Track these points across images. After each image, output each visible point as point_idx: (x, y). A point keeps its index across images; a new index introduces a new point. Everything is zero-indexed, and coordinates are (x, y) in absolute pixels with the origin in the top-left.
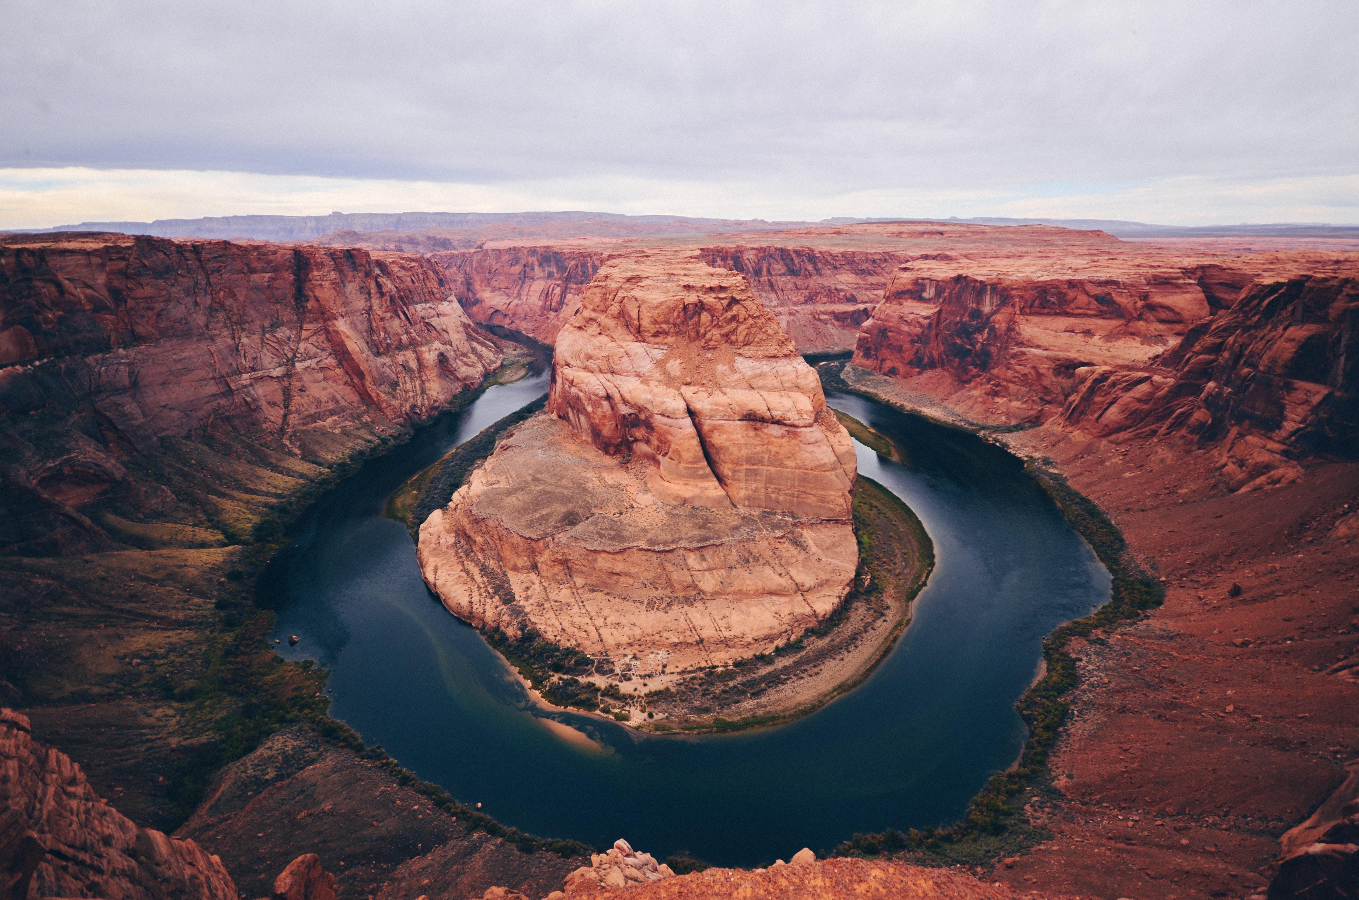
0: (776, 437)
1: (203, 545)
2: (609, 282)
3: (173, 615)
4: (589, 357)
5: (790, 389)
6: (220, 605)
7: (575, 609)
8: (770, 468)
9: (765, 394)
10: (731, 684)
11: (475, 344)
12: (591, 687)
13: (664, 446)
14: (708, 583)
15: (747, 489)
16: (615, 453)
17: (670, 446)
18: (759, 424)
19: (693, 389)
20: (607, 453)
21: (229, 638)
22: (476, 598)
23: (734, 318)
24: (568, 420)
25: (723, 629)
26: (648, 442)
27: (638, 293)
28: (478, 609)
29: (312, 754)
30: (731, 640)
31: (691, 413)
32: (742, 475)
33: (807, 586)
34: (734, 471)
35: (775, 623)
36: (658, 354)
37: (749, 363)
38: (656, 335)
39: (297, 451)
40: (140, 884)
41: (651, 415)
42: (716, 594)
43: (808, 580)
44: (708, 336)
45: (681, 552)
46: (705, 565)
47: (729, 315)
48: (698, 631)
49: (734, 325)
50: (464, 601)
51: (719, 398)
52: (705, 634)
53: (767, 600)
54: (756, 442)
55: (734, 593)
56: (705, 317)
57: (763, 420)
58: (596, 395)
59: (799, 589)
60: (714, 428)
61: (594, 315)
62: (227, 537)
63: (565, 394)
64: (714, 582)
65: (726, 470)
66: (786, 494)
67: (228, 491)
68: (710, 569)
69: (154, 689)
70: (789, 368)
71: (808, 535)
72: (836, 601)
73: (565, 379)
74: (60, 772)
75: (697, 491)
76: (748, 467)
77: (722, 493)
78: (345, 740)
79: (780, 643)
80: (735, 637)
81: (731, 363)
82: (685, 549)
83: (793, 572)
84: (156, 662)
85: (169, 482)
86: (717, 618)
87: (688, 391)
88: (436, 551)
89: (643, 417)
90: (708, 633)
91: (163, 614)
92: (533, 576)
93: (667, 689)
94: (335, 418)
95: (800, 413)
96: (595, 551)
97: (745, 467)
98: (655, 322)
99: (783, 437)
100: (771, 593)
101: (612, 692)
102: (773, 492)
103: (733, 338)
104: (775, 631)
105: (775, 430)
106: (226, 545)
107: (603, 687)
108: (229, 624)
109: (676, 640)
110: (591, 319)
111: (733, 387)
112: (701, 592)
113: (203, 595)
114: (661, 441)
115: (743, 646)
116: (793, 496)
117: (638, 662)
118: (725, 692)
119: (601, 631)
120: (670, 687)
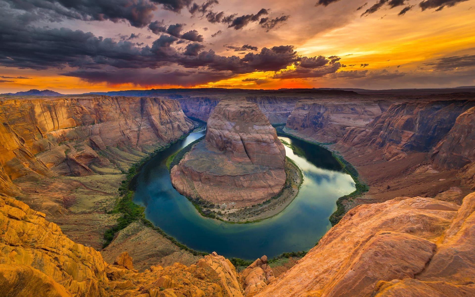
0: (264, 146)
1: (116, 174)
2: (221, 106)
3: (108, 192)
4: (216, 125)
5: (268, 133)
6: (120, 190)
7: (211, 191)
8: (262, 154)
9: (261, 135)
10: (251, 211)
11: (187, 122)
12: (214, 211)
13: (235, 148)
14: (246, 184)
15: (256, 160)
16: (222, 150)
18: (259, 143)
19: (242, 133)
20: (220, 150)
21: (122, 198)
22: (185, 188)
23: (253, 115)
24: (210, 142)
25: (249, 197)
26: (230, 147)
27: (228, 109)
28: (185, 191)
29: (141, 228)
30: (251, 200)
31: (242, 140)
32: (255, 156)
33: (272, 185)
34: (253, 155)
35: (263, 195)
36: (233, 124)
37: (257, 127)
38: (233, 119)
39: (141, 150)
40: (71, 257)
41: (232, 140)
42: (247, 188)
43: (272, 183)
44: (246, 120)
45: (239, 176)
46: (245, 180)
47: (252, 114)
48: (243, 197)
49: (253, 117)
50: (182, 189)
51: (249, 136)
53: (261, 189)
54: (259, 147)
55: (253, 187)
56: (246, 114)
57: (261, 141)
58: (217, 135)
59: (270, 186)
60: (248, 144)
61: (217, 114)
62: (122, 172)
63: (209, 135)
65: (251, 155)
66: (267, 161)
67: (123, 160)
68: (246, 181)
69: (102, 211)
70: (268, 128)
71: (272, 172)
72: (280, 189)
73: (209, 131)
74: (52, 228)
75: (243, 160)
77: (250, 161)
78: (150, 225)
79: (264, 201)
80: (253, 199)
81: (252, 127)
82: (240, 175)
83: (268, 182)
84: (103, 204)
85: (108, 158)
86: (248, 194)
87: (241, 134)
88: (175, 176)
89: (229, 141)
90: (245, 197)
91: (105, 191)
92: (200, 182)
93: (234, 213)
94: (151, 141)
95: (270, 139)
96: (216, 176)
97: (256, 154)
98: (233, 116)
99: (266, 146)
100: (262, 187)
101: (220, 214)
102: (263, 161)
103: (253, 120)
104: (263, 198)
105: (264, 144)
106: (122, 174)
107: (217, 212)
108: (121, 195)
109: (237, 199)
110: (216, 116)
111: (253, 133)
112: (243, 187)
113: (115, 186)
115: (254, 201)
117: (227, 206)
118: (249, 214)
119: (217, 197)
120: (235, 212)
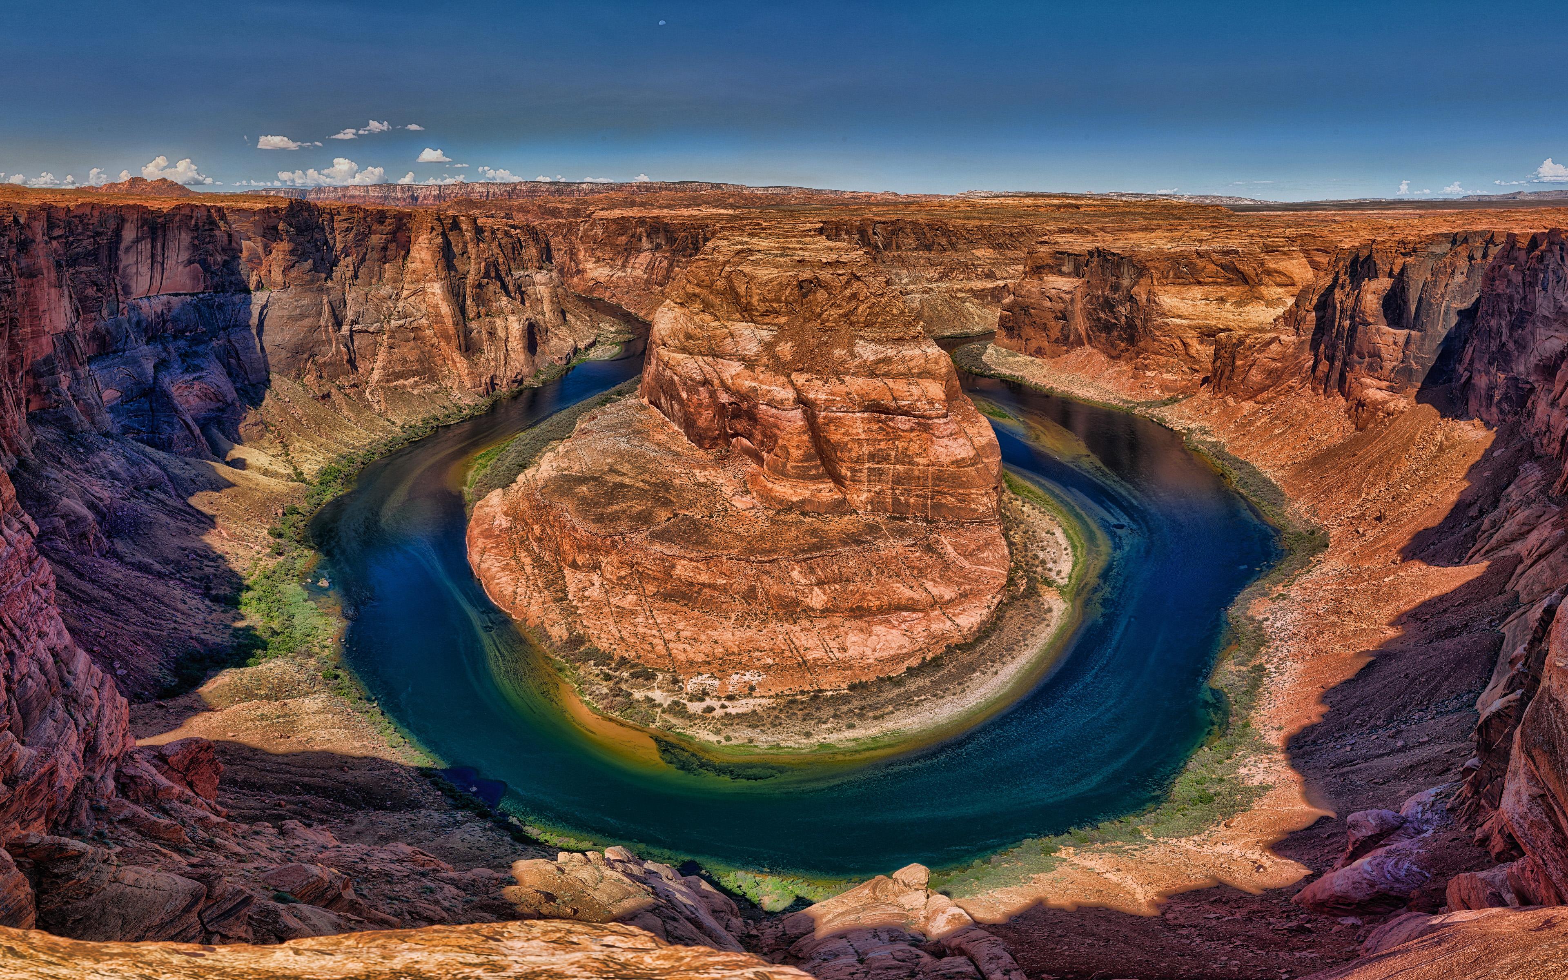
0: (904, 431)
2: (716, 255)
4: (689, 337)
5: (920, 375)
7: (641, 619)
8: (898, 466)
9: (890, 383)
10: (845, 708)
12: (650, 700)
13: (770, 438)
14: (817, 599)
15: (869, 491)
16: (711, 447)
17: (776, 442)
18: (883, 416)
19: (806, 376)
20: (701, 446)
23: (854, 296)
24: (660, 406)
25: (835, 650)
26: (749, 436)
27: (748, 269)
30: (844, 662)
31: (801, 401)
32: (863, 475)
33: (947, 599)
34: (853, 471)
35: (905, 641)
36: (765, 334)
37: (871, 346)
38: (765, 314)
41: (756, 406)
42: (825, 612)
43: (946, 592)
44: (824, 316)
45: (784, 563)
46: (813, 579)
47: (848, 292)
48: (802, 652)
49: (854, 304)
51: (835, 386)
52: (810, 656)
53: (895, 618)
54: (880, 437)
55: (852, 610)
56: (821, 295)
57: (887, 411)
58: (693, 380)
59: (938, 603)
60: (830, 421)
61: (697, 290)
63: (658, 377)
64: (825, 598)
65: (843, 470)
66: (917, 496)
68: (820, 583)
70: (917, 352)
71: (946, 541)
72: (985, 612)
73: (660, 359)
75: (807, 494)
76: (870, 465)
77: (838, 495)
79: (914, 662)
80: (852, 659)
81: (851, 346)
82: (789, 559)
83: (929, 585)
86: (826, 637)
87: (800, 379)
89: (745, 406)
90: (815, 654)
92: (594, 577)
93: (754, 711)
95: (931, 402)
96: (674, 556)
97: (867, 466)
98: (764, 300)
99: (912, 430)
100: (900, 609)
101: (676, 710)
102: (902, 495)
103: (853, 318)
104: (904, 651)
105: (903, 422)
107: (665, 706)
109: (770, 661)
110: (694, 295)
111: (853, 374)
112: (806, 609)
114: (765, 436)
115: (863, 669)
116: (925, 497)
117: (717, 682)
118: (835, 716)
119: (671, 645)
120: (759, 709)
